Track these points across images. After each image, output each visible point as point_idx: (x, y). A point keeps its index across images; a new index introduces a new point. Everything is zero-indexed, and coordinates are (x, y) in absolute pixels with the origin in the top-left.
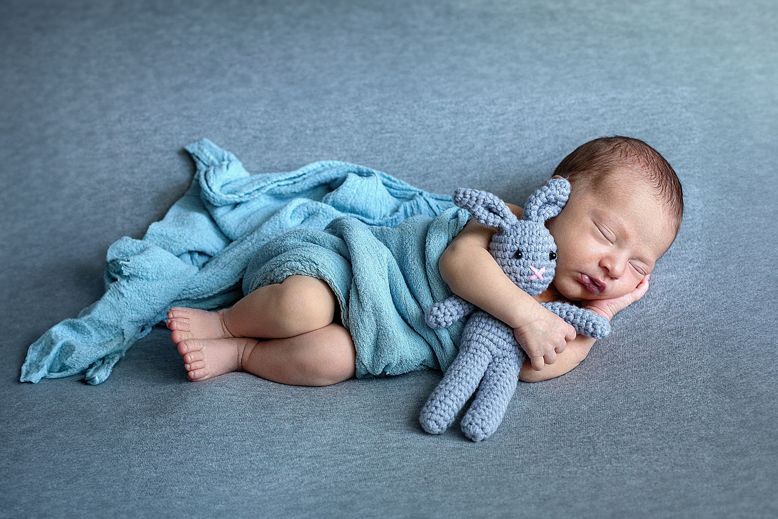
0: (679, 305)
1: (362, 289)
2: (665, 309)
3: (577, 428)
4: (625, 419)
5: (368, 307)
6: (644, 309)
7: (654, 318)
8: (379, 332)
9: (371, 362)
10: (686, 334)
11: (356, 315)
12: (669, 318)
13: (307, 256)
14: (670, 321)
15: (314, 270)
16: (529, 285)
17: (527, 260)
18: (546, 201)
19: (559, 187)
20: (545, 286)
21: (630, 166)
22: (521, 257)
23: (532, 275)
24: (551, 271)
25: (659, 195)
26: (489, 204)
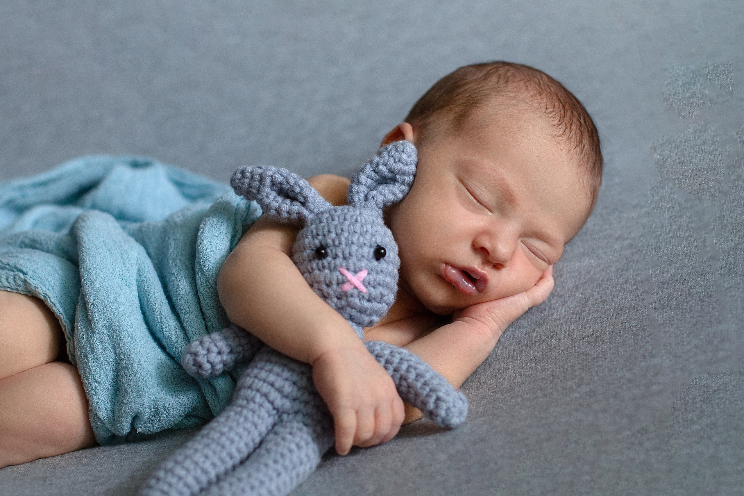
0: (600, 300)
1: (91, 299)
2: (578, 309)
5: (101, 326)
6: (546, 313)
7: (560, 324)
8: (119, 363)
9: (111, 414)
10: (610, 339)
11: (84, 341)
12: (584, 319)
13: (12, 263)
14: (585, 324)
15: (19, 282)
16: (343, 302)
17: (334, 259)
18: (377, 177)
19: (393, 152)
20: (375, 305)
21: (512, 95)
22: (325, 255)
23: (343, 282)
24: (380, 278)
25: (561, 135)
26: (281, 183)
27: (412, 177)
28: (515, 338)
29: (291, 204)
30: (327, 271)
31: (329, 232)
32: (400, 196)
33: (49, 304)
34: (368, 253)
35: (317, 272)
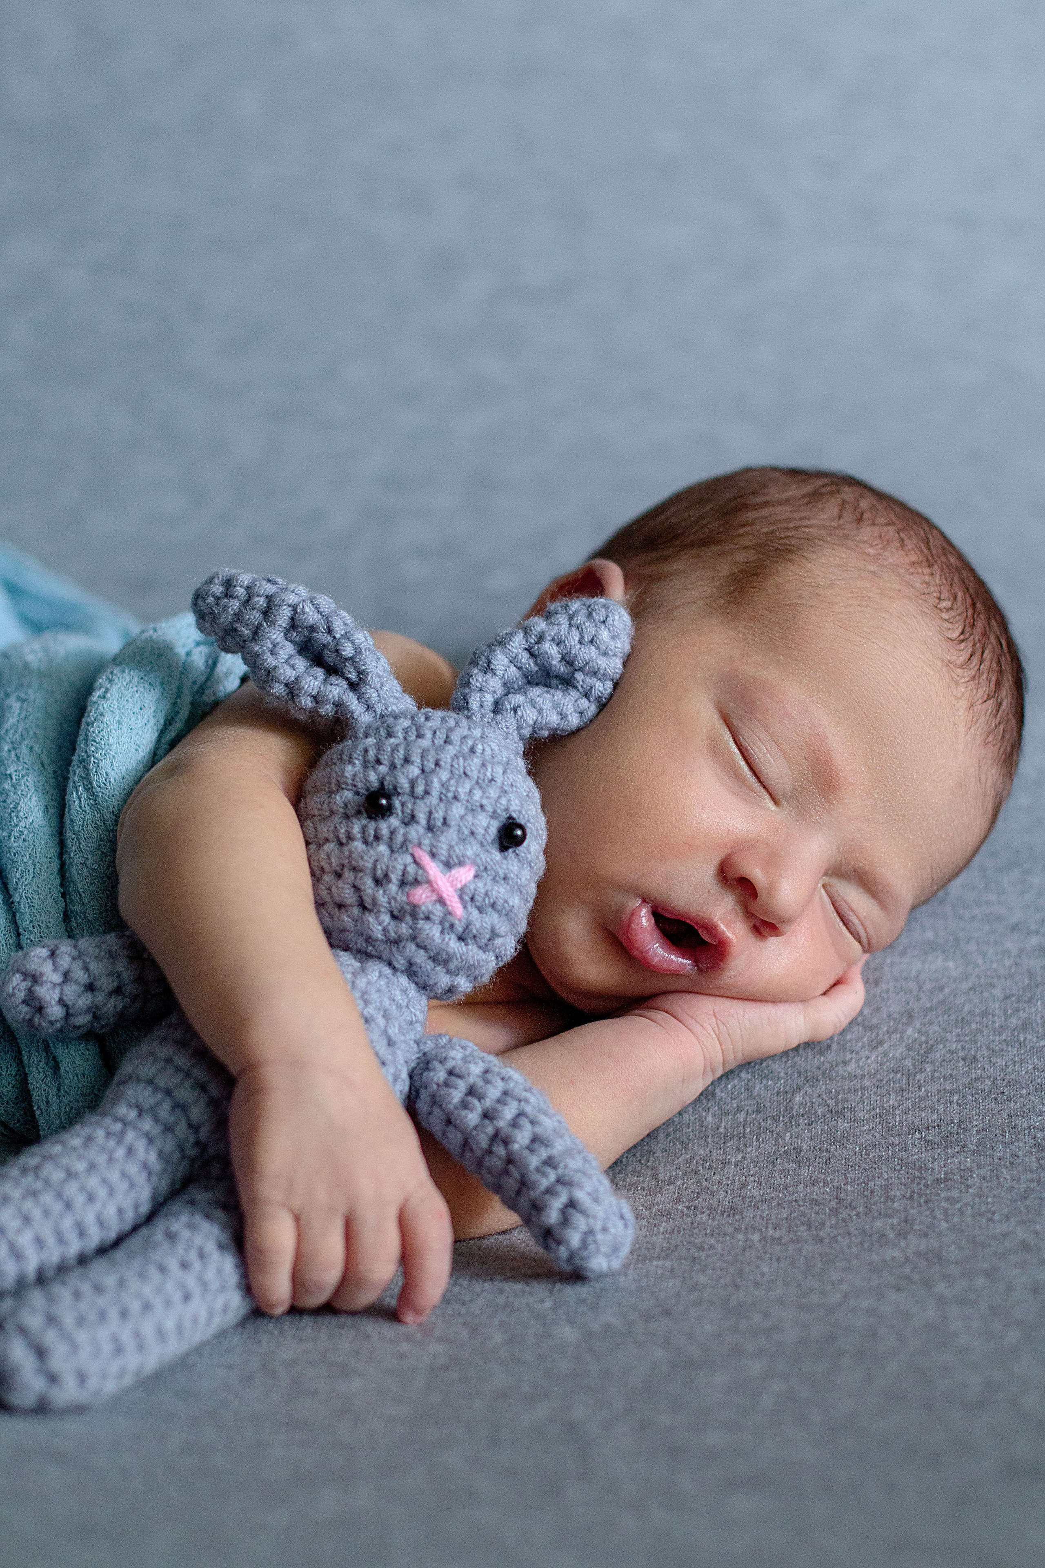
0: (961, 1054)
2: (908, 1063)
6: (831, 1056)
7: (863, 1088)
10: (978, 1145)
12: (920, 1089)
14: (922, 1099)
16: (404, 929)
17: (406, 824)
18: (532, 666)
19: (580, 619)
20: (471, 952)
21: (871, 551)
22: (386, 812)
23: (416, 882)
24: (500, 891)
25: (961, 667)
26: (312, 628)
27: (609, 685)
28: (751, 1096)
29: (326, 681)
30: (383, 848)
31: (407, 760)
32: (574, 721)
34: (486, 830)
35: (358, 845)
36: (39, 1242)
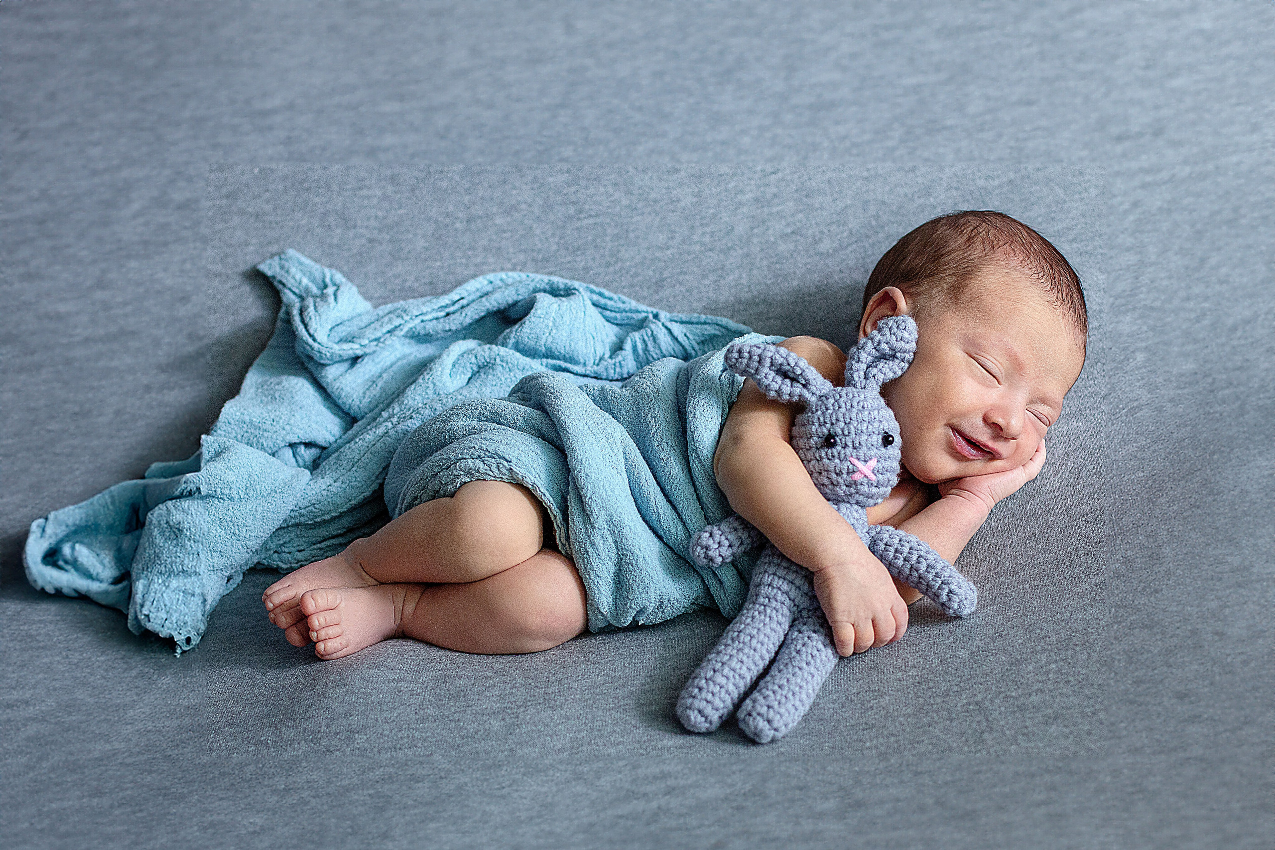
1: (588, 493)
3: (955, 689)
4: (1030, 668)
5: (601, 522)
8: (622, 559)
11: (582, 535)
13: (491, 449)
15: (504, 471)
16: (852, 490)
17: (844, 448)
18: (878, 354)
19: (895, 330)
20: (882, 489)
22: (833, 445)
23: (854, 472)
24: (887, 464)
26: (781, 365)
27: (912, 354)
28: (1008, 510)
29: (792, 386)
30: (837, 461)
31: (837, 420)
32: (900, 373)
33: (538, 494)
34: (877, 442)
35: (826, 460)
36: (749, 669)
